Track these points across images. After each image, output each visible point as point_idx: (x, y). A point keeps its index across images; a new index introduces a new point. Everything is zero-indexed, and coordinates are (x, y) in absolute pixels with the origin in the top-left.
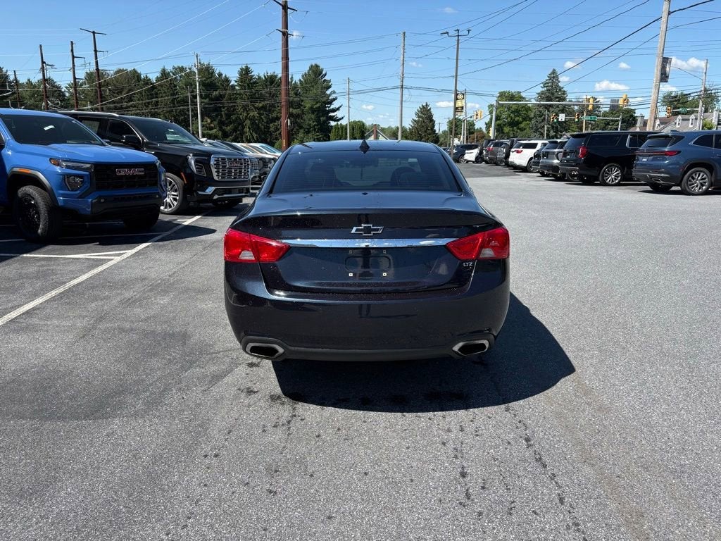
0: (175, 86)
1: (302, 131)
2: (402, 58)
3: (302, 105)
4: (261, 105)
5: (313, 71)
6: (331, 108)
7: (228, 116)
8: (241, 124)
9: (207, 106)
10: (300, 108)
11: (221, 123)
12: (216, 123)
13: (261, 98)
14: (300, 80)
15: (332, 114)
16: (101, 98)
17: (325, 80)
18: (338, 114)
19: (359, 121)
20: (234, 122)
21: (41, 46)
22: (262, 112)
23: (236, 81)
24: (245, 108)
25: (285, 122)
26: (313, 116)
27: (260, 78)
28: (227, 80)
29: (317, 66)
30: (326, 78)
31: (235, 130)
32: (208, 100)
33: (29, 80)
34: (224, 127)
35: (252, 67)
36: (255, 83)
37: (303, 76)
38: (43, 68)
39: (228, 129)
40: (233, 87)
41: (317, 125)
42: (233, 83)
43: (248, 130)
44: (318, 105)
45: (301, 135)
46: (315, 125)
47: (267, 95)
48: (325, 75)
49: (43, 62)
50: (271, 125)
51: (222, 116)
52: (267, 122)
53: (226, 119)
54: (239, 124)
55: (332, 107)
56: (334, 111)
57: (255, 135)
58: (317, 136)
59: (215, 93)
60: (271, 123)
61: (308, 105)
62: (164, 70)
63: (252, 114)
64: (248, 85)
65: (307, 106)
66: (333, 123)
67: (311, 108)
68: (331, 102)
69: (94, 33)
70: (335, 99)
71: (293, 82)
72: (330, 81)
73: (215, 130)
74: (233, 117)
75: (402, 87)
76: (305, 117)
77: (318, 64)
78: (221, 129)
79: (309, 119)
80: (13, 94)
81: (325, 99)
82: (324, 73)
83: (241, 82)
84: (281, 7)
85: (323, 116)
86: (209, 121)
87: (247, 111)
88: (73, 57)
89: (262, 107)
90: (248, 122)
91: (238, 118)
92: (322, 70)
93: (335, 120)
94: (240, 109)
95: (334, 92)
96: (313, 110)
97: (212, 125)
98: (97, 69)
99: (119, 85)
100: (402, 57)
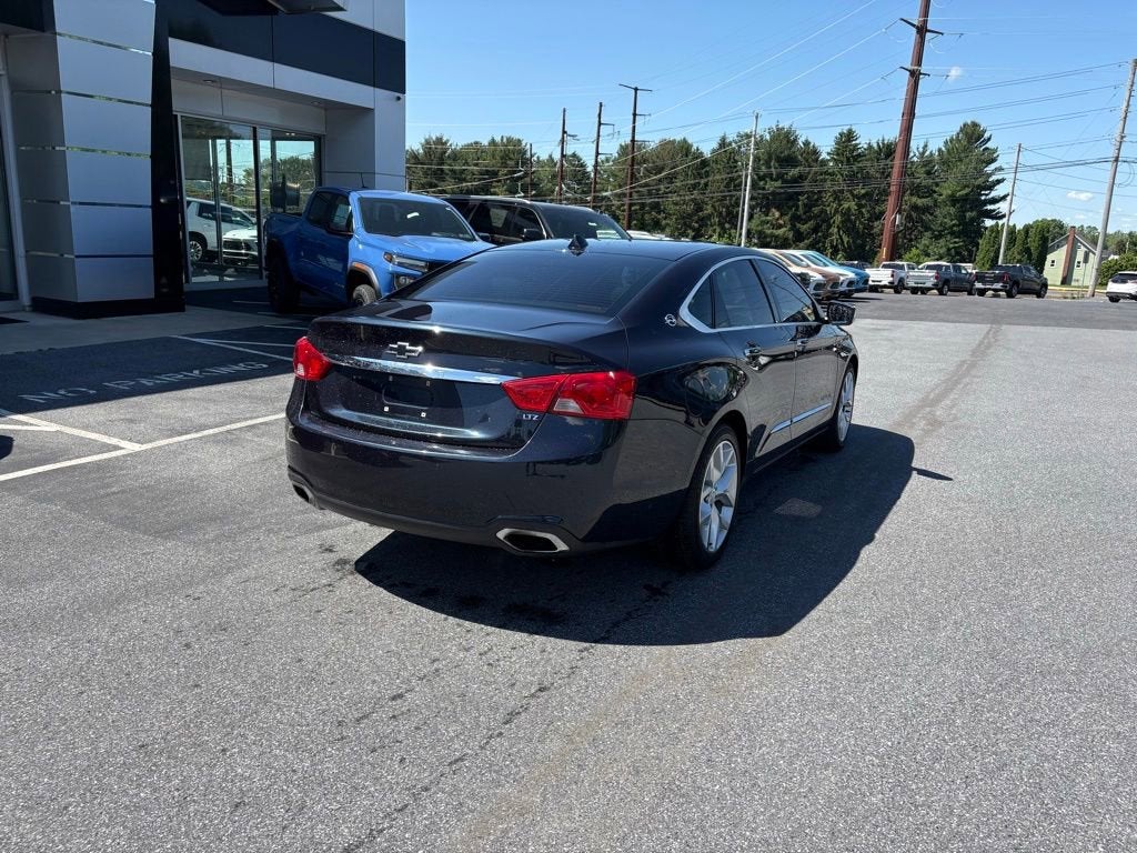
0: (736, 161)
1: (928, 234)
2: (1124, 107)
3: (935, 192)
4: (863, 191)
5: (967, 134)
6: (990, 196)
7: (808, 207)
8: (826, 220)
9: (778, 191)
10: (930, 195)
11: (795, 219)
12: (787, 218)
13: (867, 178)
14: (940, 150)
15: (989, 207)
16: (631, 179)
17: (987, 149)
18: (1003, 207)
19: (1054, 221)
20: (816, 217)
21: (564, 111)
22: (863, 202)
23: (829, 154)
24: (837, 196)
25: (893, 219)
26: (952, 210)
27: (870, 147)
28: (815, 152)
29: (975, 125)
30: (989, 145)
31: (815, 230)
32: (780, 182)
33: (550, 156)
34: (798, 225)
35: (858, 130)
36: (859, 155)
37: (946, 143)
38: (563, 141)
39: (804, 228)
40: (824, 163)
41: (959, 226)
42: (824, 156)
43: (836, 230)
44: (964, 192)
45: (925, 241)
46: (954, 225)
47: (878, 175)
48: (989, 139)
49: (564, 132)
50: (876, 224)
51: (798, 207)
52: (869, 220)
53: (805, 213)
54: (823, 221)
55: (993, 194)
56: (995, 201)
57: (846, 239)
58: (955, 243)
59: (794, 172)
60: (876, 220)
61: (947, 192)
62: (723, 139)
63: (846, 206)
64: (848, 159)
65: (945, 192)
66: (989, 223)
67: (952, 196)
68: (991, 187)
69: (636, 89)
70: (999, 182)
71: (927, 153)
72: (996, 150)
73: (783, 229)
74: (816, 210)
75: (1117, 160)
76: (938, 212)
77: (977, 121)
78: (793, 227)
79: (945, 216)
80: (526, 174)
81: (981, 180)
82: (986, 135)
83: (838, 155)
84: (914, 30)
85: (971, 210)
86: (777, 214)
87: (839, 201)
88: (600, 124)
89: (864, 196)
90: (838, 219)
91: (822, 211)
92: (984, 131)
93: (993, 218)
94: (827, 198)
95: (1001, 169)
96: (953, 200)
97: (781, 222)
98: (633, 141)
99: (659, 163)
100: (1125, 104)
